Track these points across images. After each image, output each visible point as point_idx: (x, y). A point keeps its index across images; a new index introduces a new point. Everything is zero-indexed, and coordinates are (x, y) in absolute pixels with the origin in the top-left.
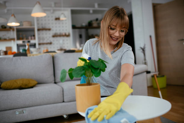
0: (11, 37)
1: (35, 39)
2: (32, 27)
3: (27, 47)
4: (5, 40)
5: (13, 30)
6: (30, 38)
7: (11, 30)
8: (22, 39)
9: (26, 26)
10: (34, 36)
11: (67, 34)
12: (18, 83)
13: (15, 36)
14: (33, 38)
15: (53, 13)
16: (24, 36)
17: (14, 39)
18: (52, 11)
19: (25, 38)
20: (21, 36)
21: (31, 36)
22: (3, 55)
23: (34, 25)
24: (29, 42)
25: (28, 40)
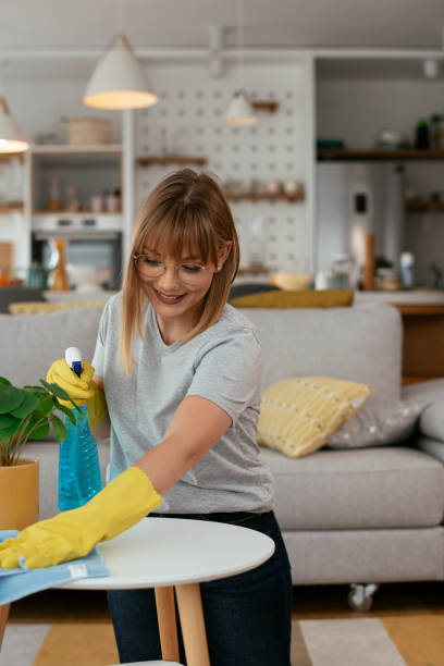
0: (12, 196)
1: (119, 209)
2: (112, 148)
3: (55, 257)
5: (22, 161)
6: (96, 203)
7: (15, 160)
8: (61, 207)
9: (80, 142)
10: (118, 193)
11: (290, 187)
13: (26, 195)
14: (112, 201)
15: (222, 75)
16: (71, 191)
17: (17, 206)
18: (216, 66)
19: (74, 204)
20: (55, 193)
21: (106, 194)
23: (119, 141)
24: (90, 223)
25: (87, 216)
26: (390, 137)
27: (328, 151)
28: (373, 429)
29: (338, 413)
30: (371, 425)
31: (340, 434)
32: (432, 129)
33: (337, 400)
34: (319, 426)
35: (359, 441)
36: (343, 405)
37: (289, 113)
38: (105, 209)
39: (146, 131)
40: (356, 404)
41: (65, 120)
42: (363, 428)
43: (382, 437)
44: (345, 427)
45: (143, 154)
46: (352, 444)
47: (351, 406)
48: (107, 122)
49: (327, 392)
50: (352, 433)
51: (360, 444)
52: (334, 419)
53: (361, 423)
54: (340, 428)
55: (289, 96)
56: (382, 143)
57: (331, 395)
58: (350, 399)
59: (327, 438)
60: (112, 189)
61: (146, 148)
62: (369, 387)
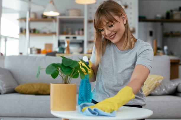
0: (53, 31)
1: (83, 34)
2: (81, 17)
3: (66, 45)
4: (45, 34)
5: (56, 21)
6: (76, 32)
7: (54, 21)
8: (67, 33)
9: (72, 15)
10: (83, 30)
11: (131, 29)
12: (35, 87)
13: (57, 30)
14: (81, 32)
16: (70, 29)
17: (54, 33)
19: (70, 33)
20: (65, 30)
21: (79, 30)
22: (35, 53)
23: (83, 15)
24: (75, 38)
25: (74, 36)
26: (159, 16)
27: (141, 19)
28: (164, 90)
29: (155, 84)
30: (163, 88)
31: (154, 91)
32: (171, 14)
33: (154, 80)
34: (149, 88)
35: (160, 93)
36: (156, 82)
37: (131, 8)
38: (79, 34)
39: (91, 13)
40: (160, 82)
41: (68, 10)
42: (161, 89)
43: (167, 92)
44: (156, 89)
45: (90, 19)
46: (158, 94)
47: (158, 82)
48: (80, 10)
49: (151, 78)
50: (158, 91)
51: (160, 94)
52: (153, 86)
53: (160, 88)
54: (154, 89)
55: (131, 4)
56: (156, 17)
57: (152, 79)
58: (158, 80)
59: (151, 91)
60: (81, 29)
61: (91, 18)
62: (164, 77)
